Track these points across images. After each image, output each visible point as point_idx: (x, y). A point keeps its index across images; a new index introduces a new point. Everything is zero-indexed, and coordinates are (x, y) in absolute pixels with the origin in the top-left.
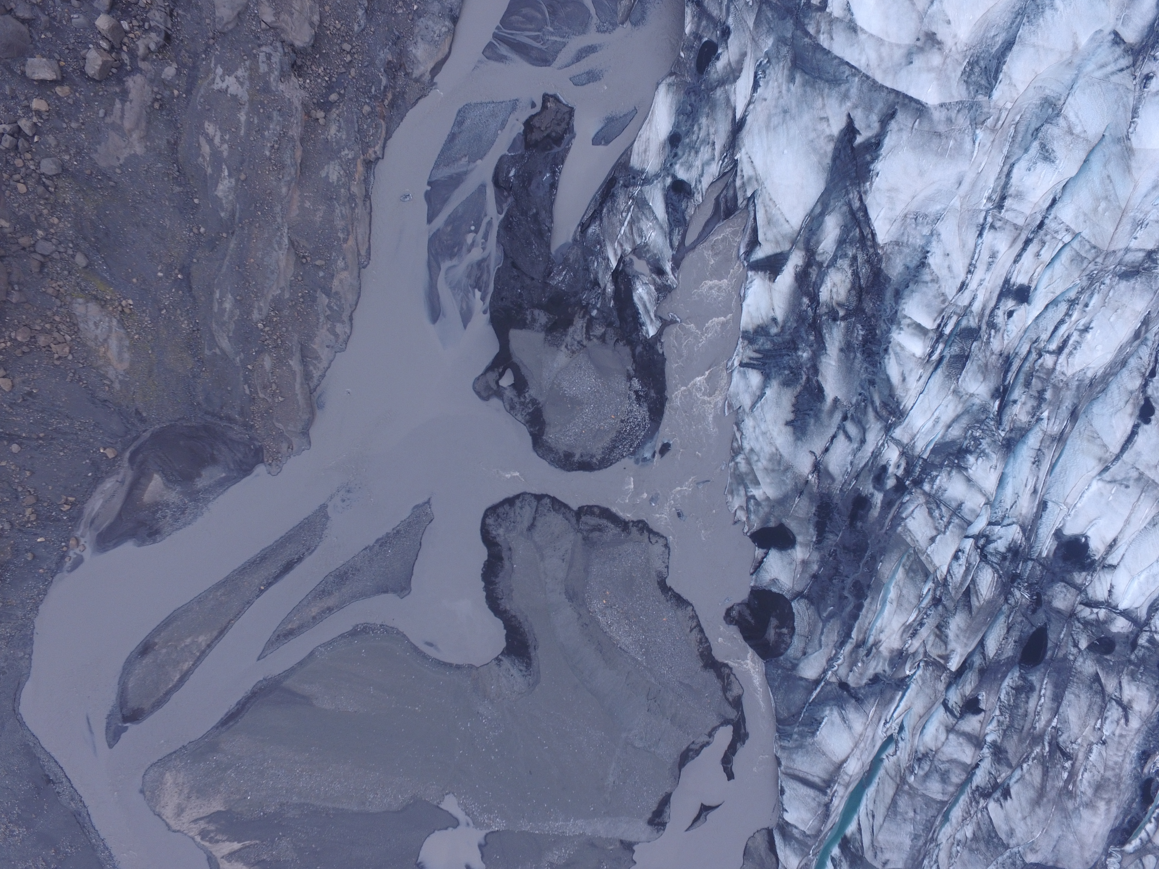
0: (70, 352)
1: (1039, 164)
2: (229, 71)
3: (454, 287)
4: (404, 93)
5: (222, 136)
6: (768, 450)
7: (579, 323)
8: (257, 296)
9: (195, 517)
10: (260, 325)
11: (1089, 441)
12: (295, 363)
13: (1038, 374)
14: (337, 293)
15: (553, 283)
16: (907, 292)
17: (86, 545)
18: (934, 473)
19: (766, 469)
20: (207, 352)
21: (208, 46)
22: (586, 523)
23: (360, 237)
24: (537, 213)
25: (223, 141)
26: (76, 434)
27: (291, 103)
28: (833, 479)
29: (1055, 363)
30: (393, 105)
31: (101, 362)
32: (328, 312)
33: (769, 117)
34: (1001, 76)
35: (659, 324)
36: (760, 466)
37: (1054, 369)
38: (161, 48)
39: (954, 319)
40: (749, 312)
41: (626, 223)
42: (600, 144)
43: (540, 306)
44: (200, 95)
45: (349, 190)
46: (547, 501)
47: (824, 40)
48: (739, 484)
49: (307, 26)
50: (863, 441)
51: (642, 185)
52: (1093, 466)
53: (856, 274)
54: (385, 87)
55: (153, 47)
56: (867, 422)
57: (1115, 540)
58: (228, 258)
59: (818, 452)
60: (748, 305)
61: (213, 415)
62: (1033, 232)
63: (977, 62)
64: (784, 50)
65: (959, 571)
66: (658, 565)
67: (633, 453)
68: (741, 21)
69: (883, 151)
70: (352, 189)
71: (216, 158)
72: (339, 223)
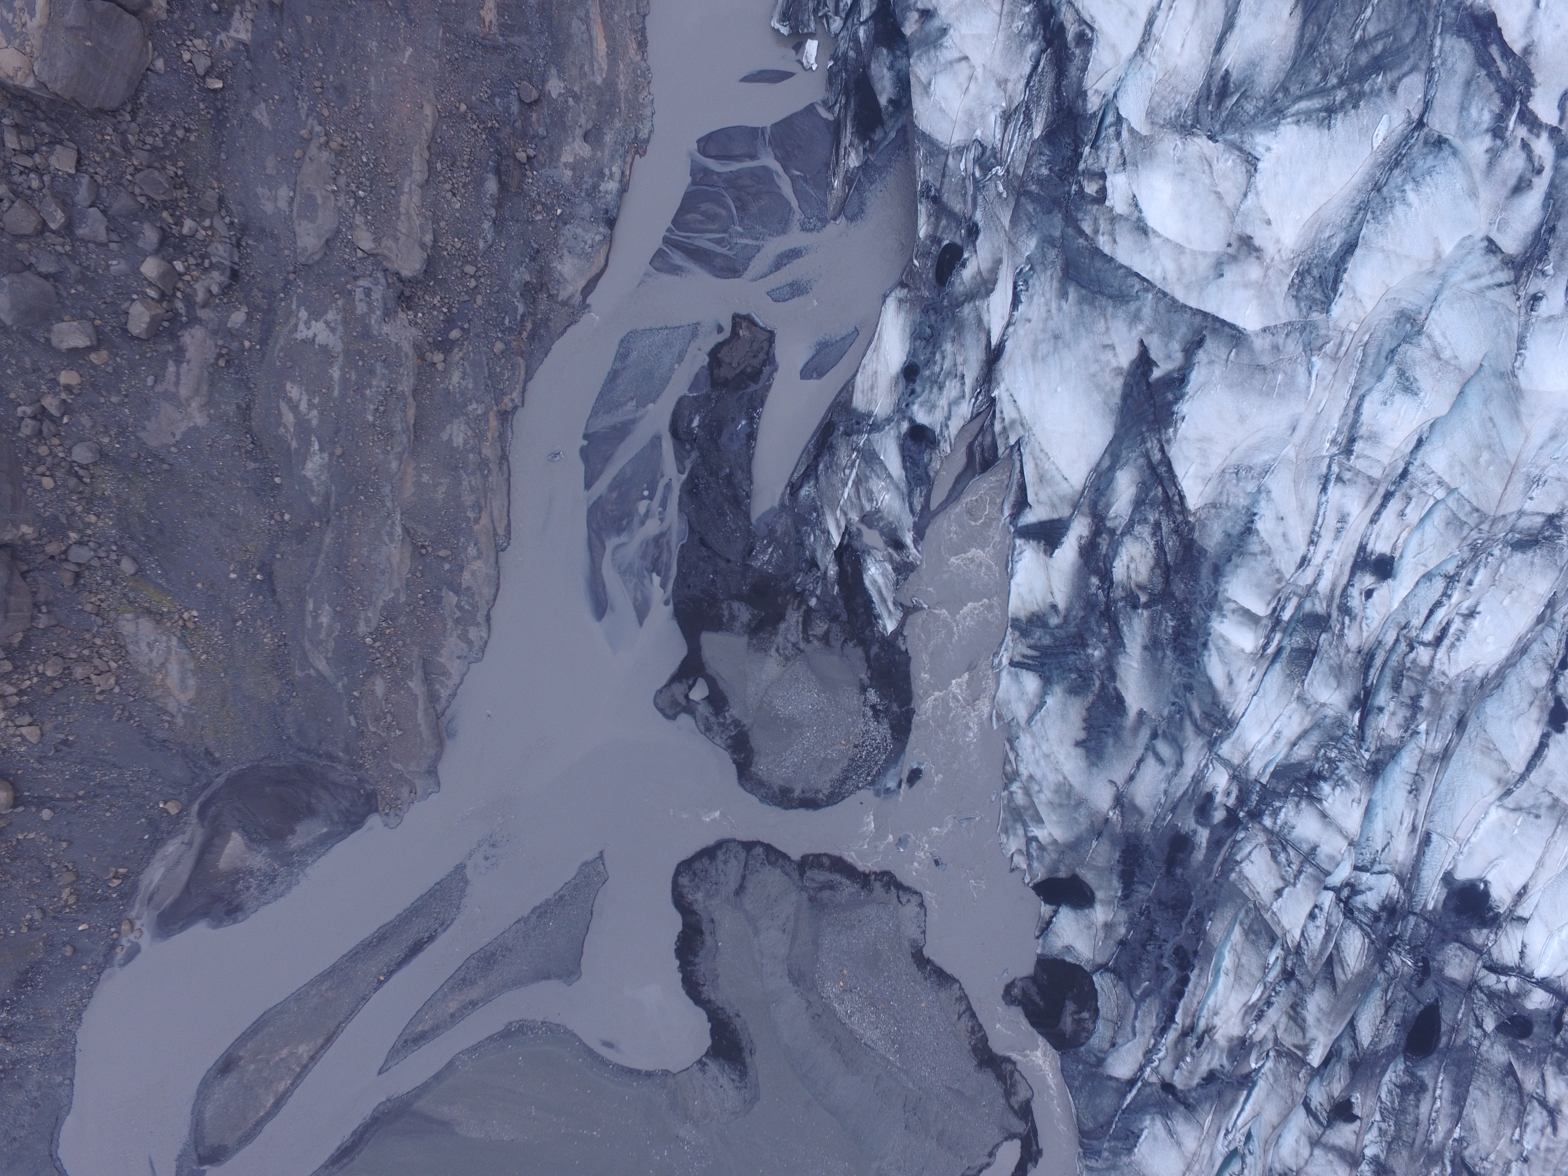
0: (116, 683)
1: (1397, 396)
2: (316, 315)
3: (625, 571)
4: (548, 320)
5: (310, 400)
6: (1053, 778)
7: (794, 617)
8: (363, 605)
9: (289, 887)
10: (368, 640)
11: (1482, 752)
12: (416, 685)
13: (1410, 674)
14: (468, 589)
15: (756, 564)
16: (1229, 568)
17: (144, 929)
18: (1277, 804)
19: (1051, 803)
20: (298, 673)
21: (288, 282)
22: (813, 880)
23: (496, 513)
24: (731, 474)
25: (311, 406)
26: (127, 786)
27: (398, 348)
28: (1142, 814)
29: (1433, 659)
30: (532, 336)
31: (157, 693)
32: (458, 614)
33: (1036, 344)
34: (1341, 287)
35: (899, 614)
36: (1043, 799)
37: (1431, 667)
38: (226, 289)
39: (1294, 601)
40: (1019, 594)
41: (850, 483)
42: (811, 377)
43: (740, 597)
44: (278, 347)
45: (480, 453)
46: (759, 850)
47: (1104, 243)
48: (1015, 821)
49: (417, 249)
50: (1180, 764)
51: (869, 432)
52: (1490, 788)
53: (1160, 547)
54: (523, 316)
55: (215, 289)
56: (1185, 739)
57: (1525, 888)
58: (323, 556)
59: (1120, 781)
60: (1018, 585)
61: (309, 752)
62: (1394, 483)
63: (1308, 271)
64: (1052, 254)
65: (1317, 936)
66: (911, 931)
67: (872, 783)
68: (992, 217)
69: (1190, 389)
70: (484, 452)
71: (303, 429)
72: (468, 499)
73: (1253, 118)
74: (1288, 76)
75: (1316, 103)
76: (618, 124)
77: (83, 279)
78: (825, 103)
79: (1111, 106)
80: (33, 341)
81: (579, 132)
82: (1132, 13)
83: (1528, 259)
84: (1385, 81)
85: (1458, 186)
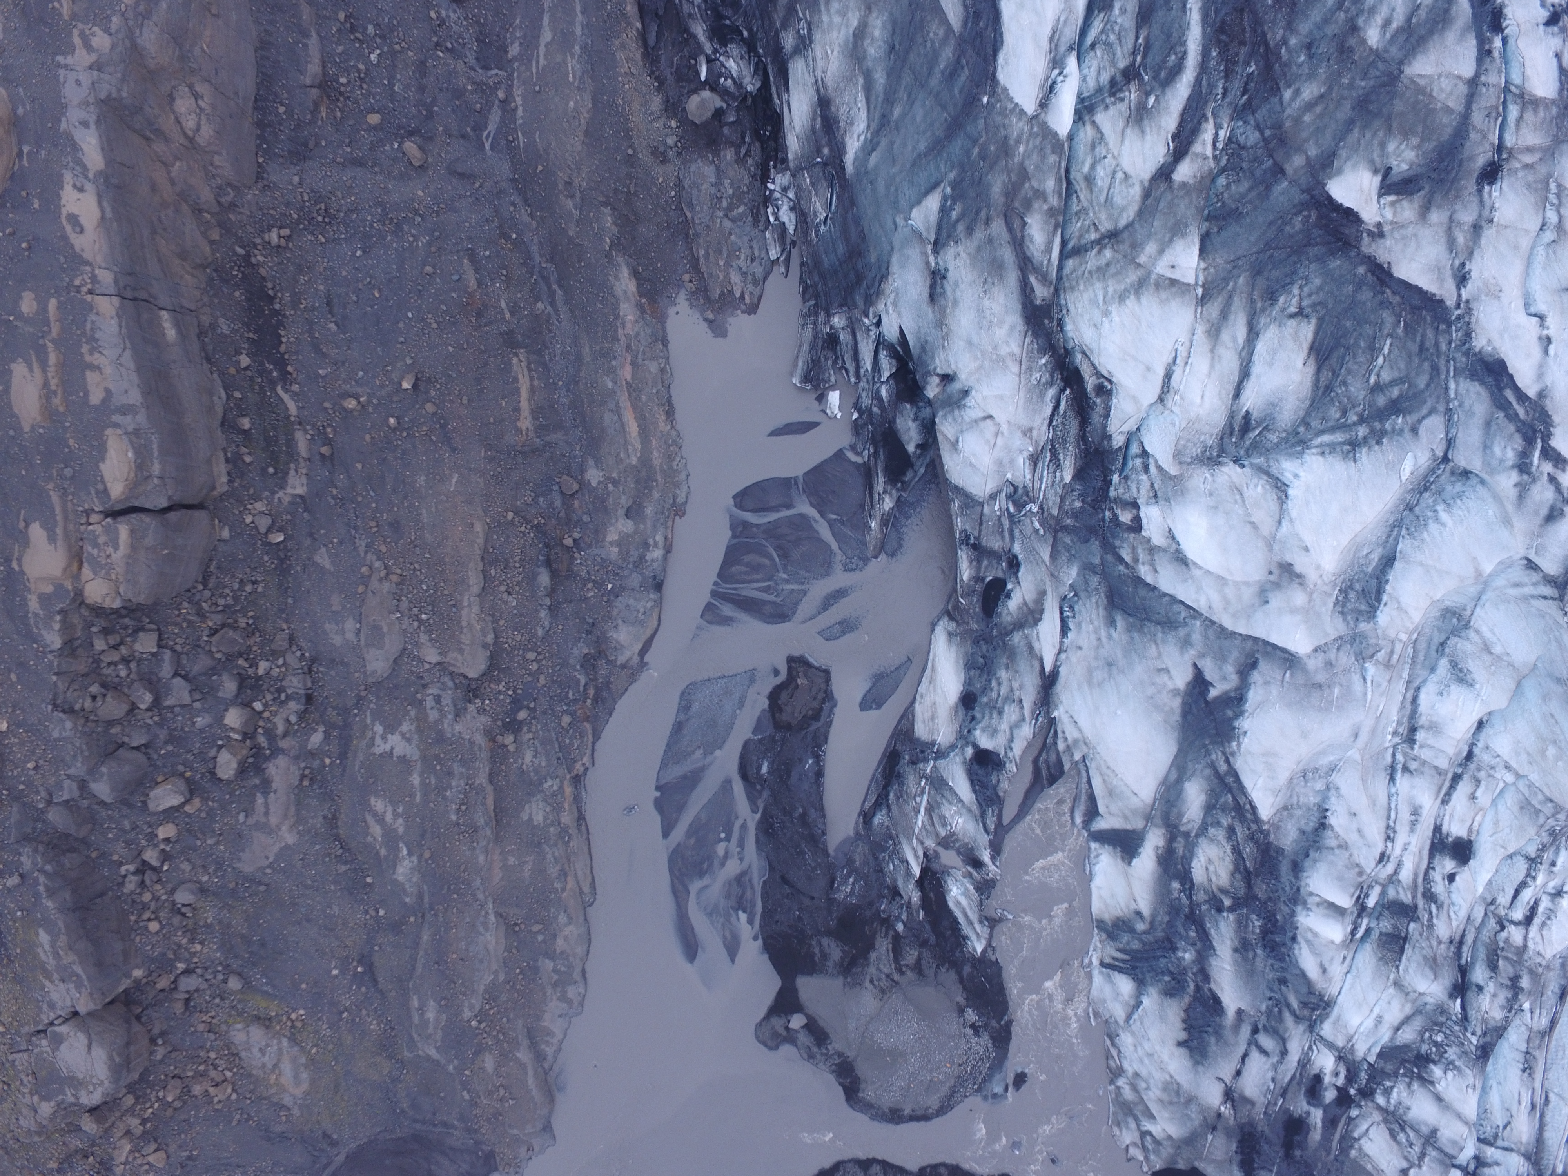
0: (233, 1090)
1: (1453, 687)
2: (391, 728)
3: (711, 912)
4: (609, 683)
5: (394, 811)
6: (1159, 1077)
7: (883, 946)
8: (465, 994)
12: (523, 1055)
13: (1504, 954)
14: (562, 953)
15: (840, 896)
16: (1307, 863)
18: (1388, 1084)
19: (1160, 1101)
20: (407, 1054)
21: (360, 698)
23: (580, 873)
24: (804, 815)
25: (396, 815)
27: (472, 743)
28: (1252, 1103)
29: (1525, 939)
30: (595, 701)
31: (272, 1091)
32: (555, 977)
33: (1090, 671)
34: (1385, 598)
35: (987, 931)
36: (1152, 1096)
37: (1525, 946)
38: (302, 716)
39: (1377, 890)
40: (1101, 896)
41: (922, 810)
42: (871, 708)
43: (829, 933)
44: (358, 763)
45: (559, 824)
46: (876, 1169)
47: (1144, 571)
48: (1126, 1115)
49: (480, 650)
50: (1284, 1053)
51: (935, 759)
53: (1237, 851)
54: (585, 685)
55: (293, 719)
56: (1286, 1030)
58: (422, 953)
59: (1228, 1078)
60: (1099, 888)
61: (424, 1123)
62: (1460, 766)
63: (1351, 587)
64: (1094, 580)
67: (979, 1091)
68: (1032, 552)
69: (1249, 706)
70: (563, 820)
71: (391, 838)
72: (553, 871)
73: (1277, 445)
74: (1308, 413)
75: (1338, 437)
76: (656, 495)
77: (171, 739)
78: (853, 448)
79: (1134, 438)
81: (621, 512)
82: (1148, 369)
84: (1405, 422)
85: (1490, 512)
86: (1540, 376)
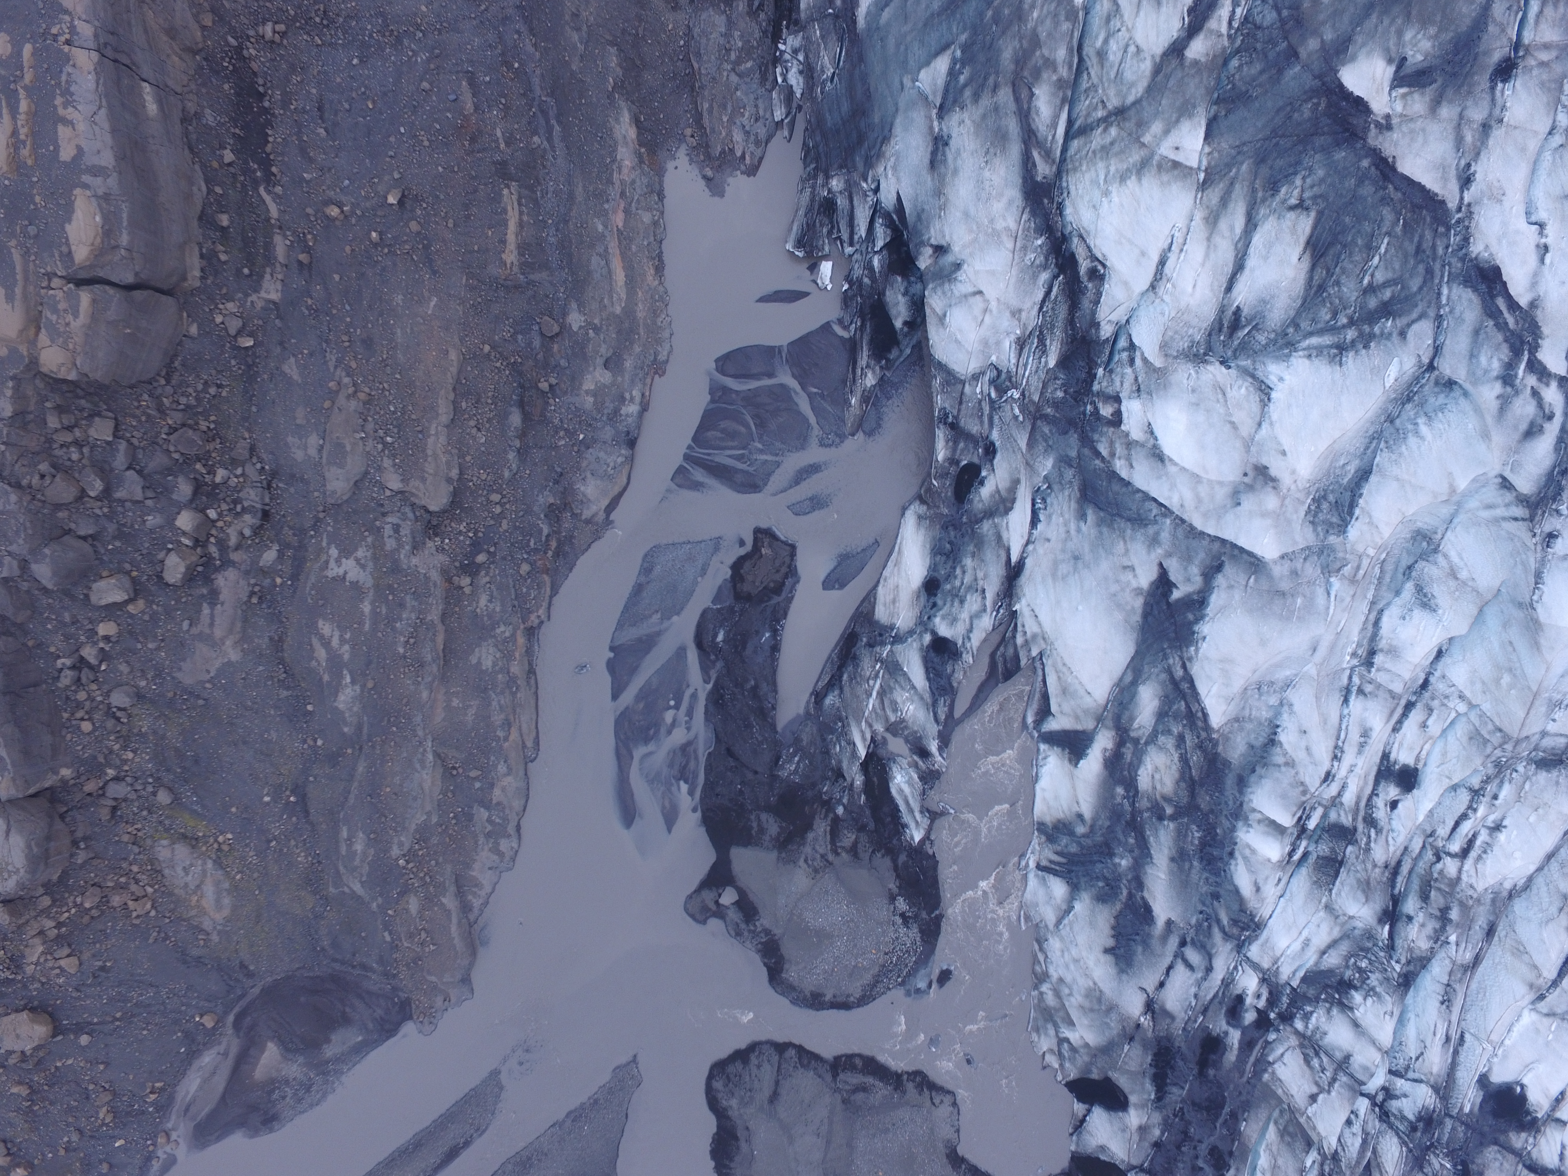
0: (153, 907)
1: (1416, 612)
2: (346, 552)
3: (652, 780)
4: (572, 537)
5: (341, 636)
6: (1083, 983)
7: (821, 827)
8: (395, 831)
9: (324, 1096)
10: (402, 862)
11: (1513, 954)
12: (449, 901)
13: (1437, 885)
14: (498, 804)
15: (783, 774)
16: (1253, 778)
17: (180, 1140)
18: (1308, 1008)
19: (1081, 1007)
20: (332, 890)
21: (318, 520)
22: (846, 1082)
23: (524, 726)
24: (756, 688)
25: (343, 641)
26: (163, 1003)
27: (427, 578)
28: (1172, 1017)
29: (1460, 871)
30: (557, 554)
31: (193, 913)
32: (489, 828)
33: (1056, 564)
34: (1357, 512)
35: (926, 822)
36: (1074, 1002)
37: (1459, 879)
38: (257, 531)
39: (1319, 811)
40: (1044, 799)
41: (874, 694)
42: (833, 588)
43: (768, 809)
44: (309, 584)
45: (508, 672)
46: (792, 1052)
47: (1120, 466)
48: (1046, 1021)
49: (443, 484)
50: (1209, 969)
51: (892, 644)
52: (1522, 994)
53: (1184, 760)
54: (548, 536)
55: (247, 532)
56: (1213, 945)
57: (1562, 1094)
58: (356, 784)
59: (1150, 989)
60: (1043, 790)
61: (343, 963)
62: (1415, 693)
63: (1324, 497)
64: (1069, 474)
65: (1354, 1143)
66: (945, 1132)
67: (902, 984)
68: (1009, 438)
69: (1210, 610)
70: (512, 670)
71: (335, 663)
72: (498, 718)
73: (1266, 347)
74: (1298, 313)
75: (1327, 340)
76: (637, 349)
77: (120, 535)
78: (840, 321)
79: (1123, 331)
80: (73, 598)
81: (600, 361)
82: (1143, 254)
83: (1542, 499)
84: (1394, 326)
85: (1470, 426)
86: (1534, 284)
